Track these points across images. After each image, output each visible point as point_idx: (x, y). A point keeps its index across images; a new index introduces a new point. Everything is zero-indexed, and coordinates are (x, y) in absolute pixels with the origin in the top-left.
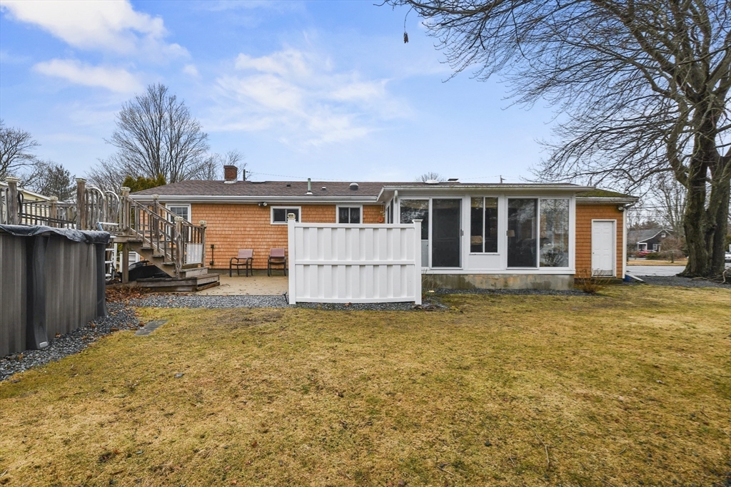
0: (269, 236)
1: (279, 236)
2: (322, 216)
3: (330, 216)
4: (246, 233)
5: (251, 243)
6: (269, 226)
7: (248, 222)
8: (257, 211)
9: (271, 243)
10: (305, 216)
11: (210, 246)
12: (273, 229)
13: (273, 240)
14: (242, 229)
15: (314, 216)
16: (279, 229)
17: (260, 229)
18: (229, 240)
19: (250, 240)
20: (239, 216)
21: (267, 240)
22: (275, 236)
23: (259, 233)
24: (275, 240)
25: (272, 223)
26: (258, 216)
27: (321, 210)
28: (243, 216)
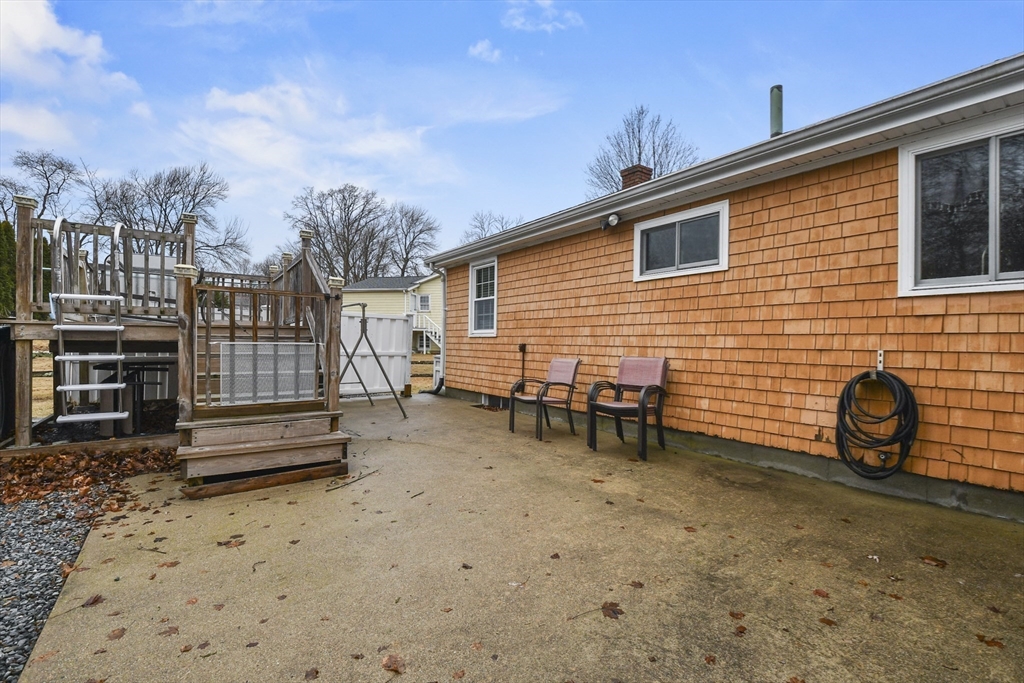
0: (628, 319)
1: (657, 318)
2: (821, 219)
3: (863, 212)
4: (580, 312)
5: (589, 341)
6: (630, 287)
7: (583, 283)
8: (604, 246)
9: (634, 341)
10: (746, 233)
11: (517, 348)
12: (640, 297)
13: (639, 330)
14: (572, 303)
15: (784, 226)
16: (657, 294)
17: (610, 299)
18: (548, 332)
19: (587, 331)
20: (567, 268)
21: (626, 331)
22: (646, 319)
23: (606, 310)
24: (646, 330)
25: (637, 277)
26: (604, 261)
27: (816, 192)
28: (575, 266)
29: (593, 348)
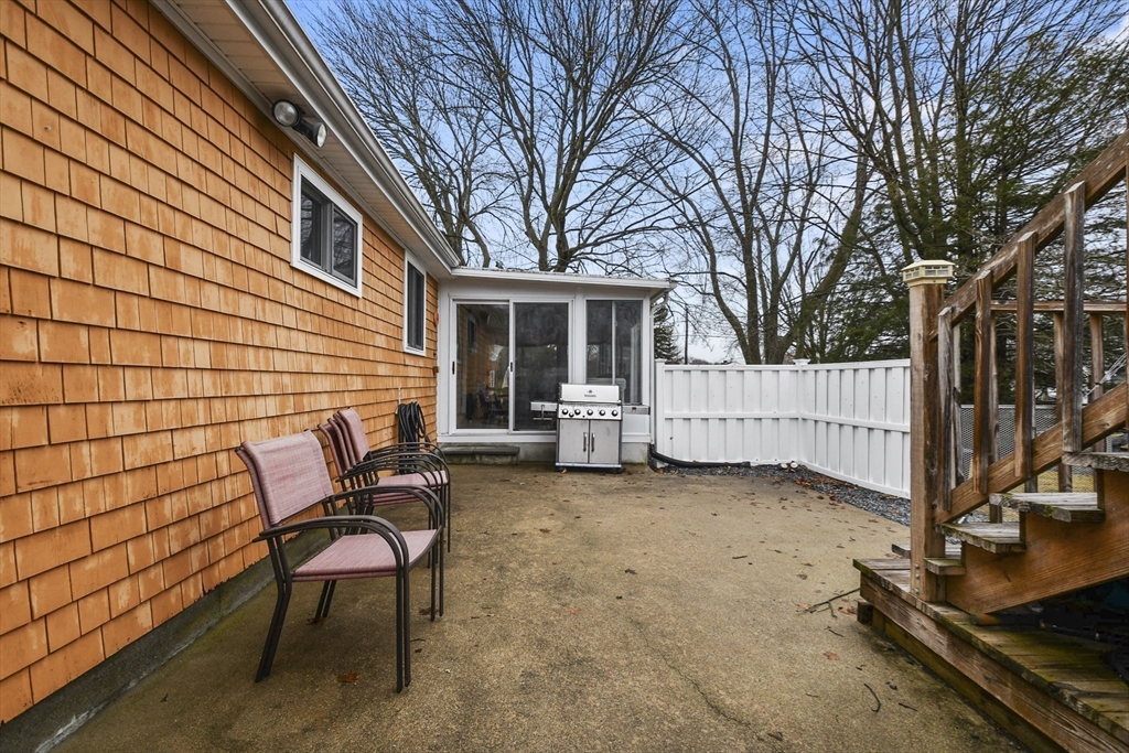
0: (282, 338)
6: (285, 273)
9: (289, 383)
12: (296, 299)
16: (313, 303)
24: (303, 363)
25: (297, 260)
29: (217, 404)
